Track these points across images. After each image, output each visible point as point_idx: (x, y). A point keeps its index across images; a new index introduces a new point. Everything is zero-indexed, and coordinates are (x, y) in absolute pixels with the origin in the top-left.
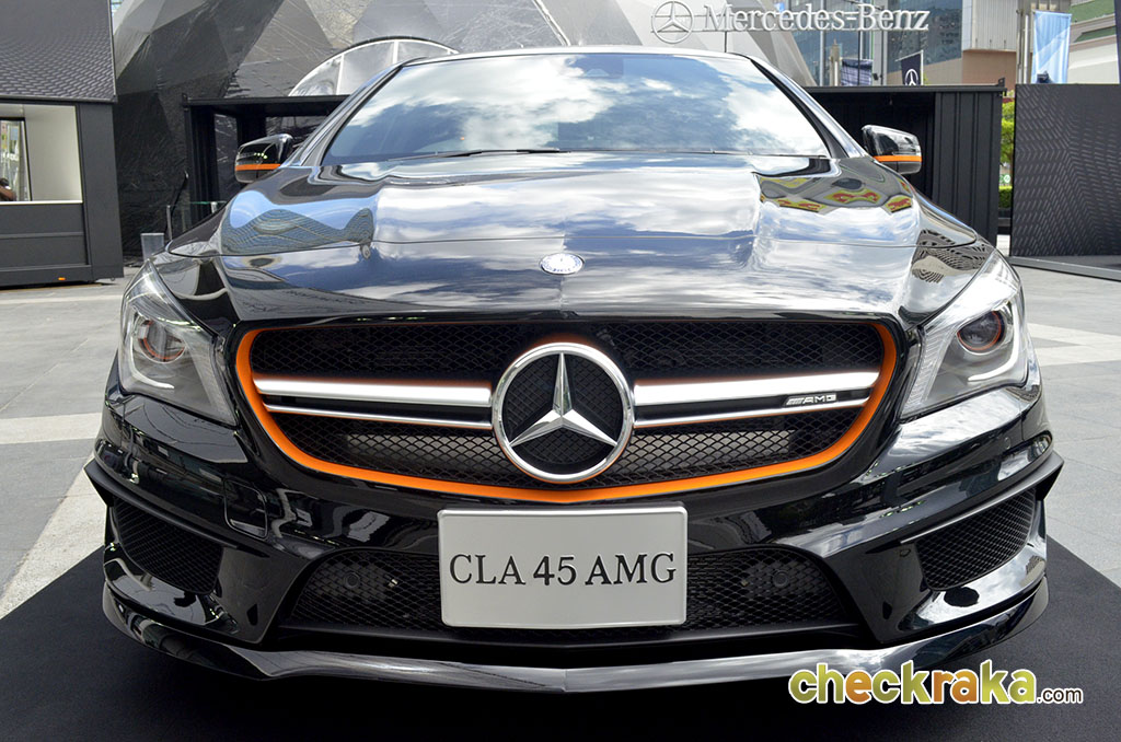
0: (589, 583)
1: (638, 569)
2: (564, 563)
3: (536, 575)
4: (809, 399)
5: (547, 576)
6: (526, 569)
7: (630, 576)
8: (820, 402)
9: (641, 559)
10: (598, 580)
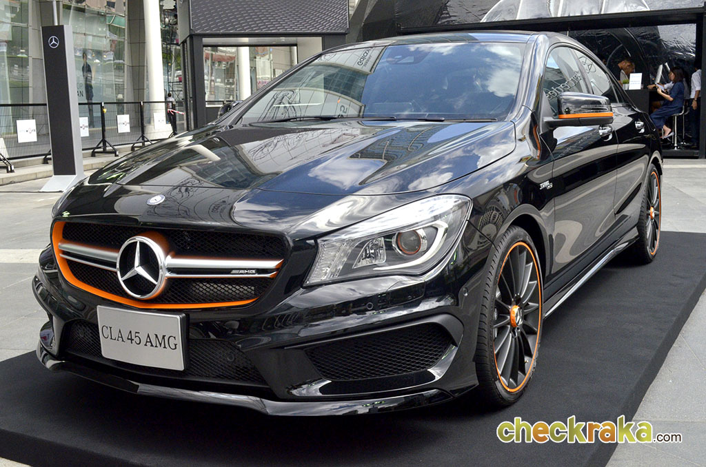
0: (146, 345)
1: (163, 341)
2: (137, 335)
3: (128, 339)
4: (242, 271)
5: (132, 340)
6: (125, 336)
7: (160, 344)
8: (247, 273)
9: (164, 336)
10: (149, 344)
